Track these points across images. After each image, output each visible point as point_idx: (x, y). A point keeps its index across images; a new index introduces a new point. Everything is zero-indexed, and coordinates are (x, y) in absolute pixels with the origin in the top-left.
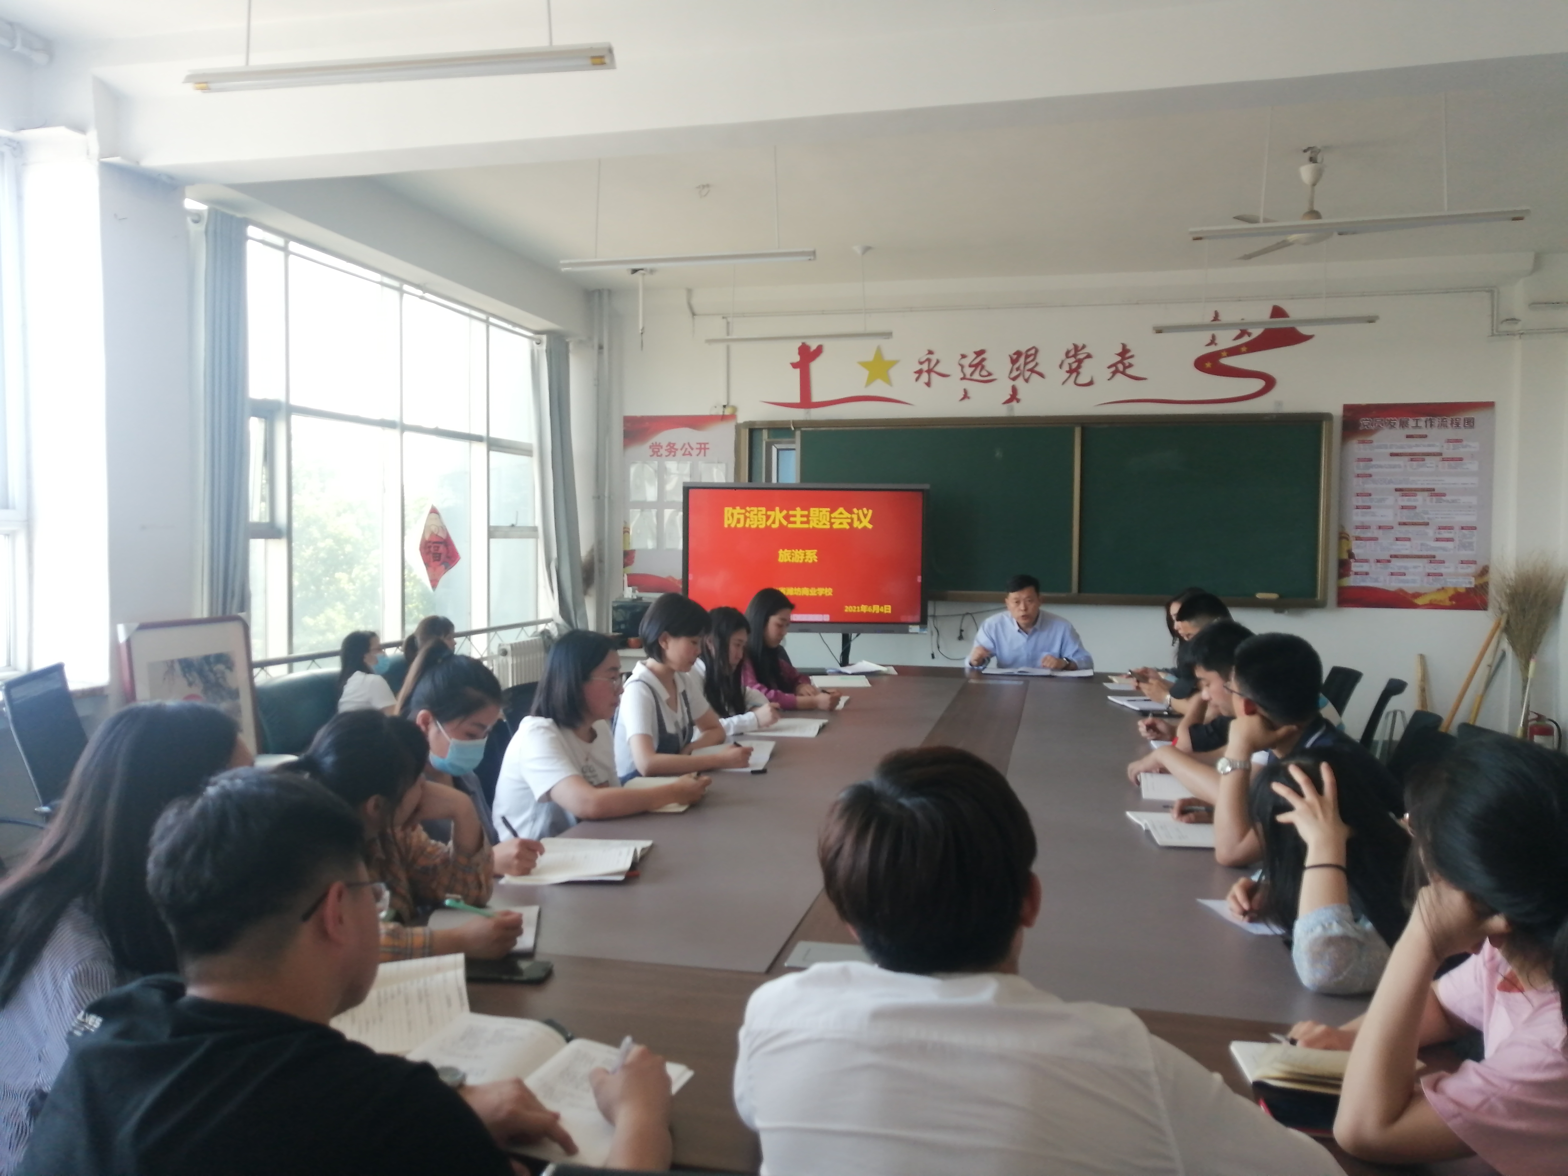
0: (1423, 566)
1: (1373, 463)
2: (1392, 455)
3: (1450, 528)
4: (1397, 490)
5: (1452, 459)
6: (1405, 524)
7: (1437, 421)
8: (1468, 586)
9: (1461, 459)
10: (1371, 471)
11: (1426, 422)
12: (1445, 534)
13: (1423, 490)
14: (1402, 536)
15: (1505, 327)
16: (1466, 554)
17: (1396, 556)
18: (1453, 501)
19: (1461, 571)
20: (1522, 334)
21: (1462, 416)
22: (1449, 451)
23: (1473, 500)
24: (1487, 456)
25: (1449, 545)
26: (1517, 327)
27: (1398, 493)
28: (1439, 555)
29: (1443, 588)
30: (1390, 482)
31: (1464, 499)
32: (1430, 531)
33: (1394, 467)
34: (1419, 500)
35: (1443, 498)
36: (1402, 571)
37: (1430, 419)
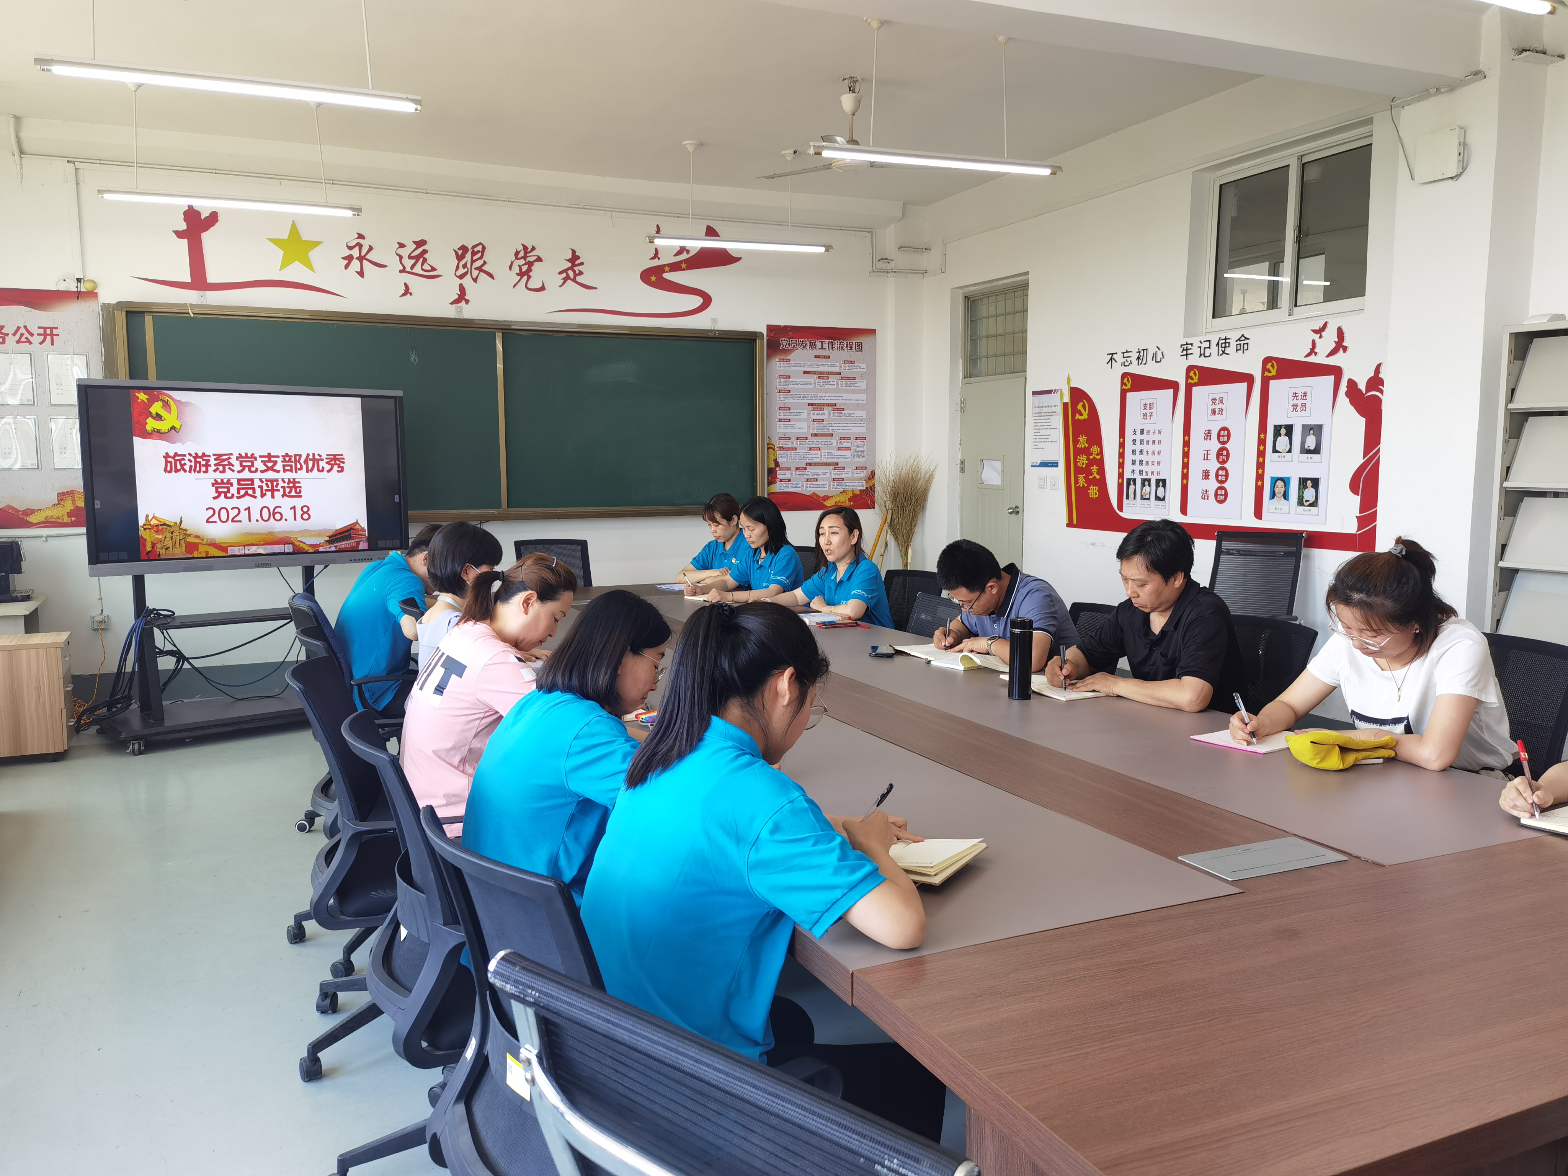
0: (829, 473)
1: (791, 380)
2: (805, 373)
3: (849, 438)
4: (809, 405)
5: (848, 378)
6: (816, 435)
7: (836, 344)
8: (862, 488)
9: (854, 378)
10: (790, 387)
11: (828, 344)
12: (845, 444)
13: (828, 405)
14: (814, 446)
15: (881, 265)
16: (860, 461)
17: (810, 464)
18: (850, 415)
19: (856, 475)
20: (895, 272)
21: (855, 341)
22: (846, 371)
23: (863, 414)
24: (871, 375)
25: (848, 453)
26: (892, 265)
27: (810, 407)
28: (842, 462)
29: (844, 491)
30: (804, 397)
31: (858, 413)
32: (834, 441)
33: (807, 383)
34: (826, 414)
35: (843, 412)
36: (815, 477)
37: (832, 342)
